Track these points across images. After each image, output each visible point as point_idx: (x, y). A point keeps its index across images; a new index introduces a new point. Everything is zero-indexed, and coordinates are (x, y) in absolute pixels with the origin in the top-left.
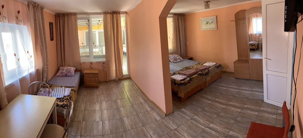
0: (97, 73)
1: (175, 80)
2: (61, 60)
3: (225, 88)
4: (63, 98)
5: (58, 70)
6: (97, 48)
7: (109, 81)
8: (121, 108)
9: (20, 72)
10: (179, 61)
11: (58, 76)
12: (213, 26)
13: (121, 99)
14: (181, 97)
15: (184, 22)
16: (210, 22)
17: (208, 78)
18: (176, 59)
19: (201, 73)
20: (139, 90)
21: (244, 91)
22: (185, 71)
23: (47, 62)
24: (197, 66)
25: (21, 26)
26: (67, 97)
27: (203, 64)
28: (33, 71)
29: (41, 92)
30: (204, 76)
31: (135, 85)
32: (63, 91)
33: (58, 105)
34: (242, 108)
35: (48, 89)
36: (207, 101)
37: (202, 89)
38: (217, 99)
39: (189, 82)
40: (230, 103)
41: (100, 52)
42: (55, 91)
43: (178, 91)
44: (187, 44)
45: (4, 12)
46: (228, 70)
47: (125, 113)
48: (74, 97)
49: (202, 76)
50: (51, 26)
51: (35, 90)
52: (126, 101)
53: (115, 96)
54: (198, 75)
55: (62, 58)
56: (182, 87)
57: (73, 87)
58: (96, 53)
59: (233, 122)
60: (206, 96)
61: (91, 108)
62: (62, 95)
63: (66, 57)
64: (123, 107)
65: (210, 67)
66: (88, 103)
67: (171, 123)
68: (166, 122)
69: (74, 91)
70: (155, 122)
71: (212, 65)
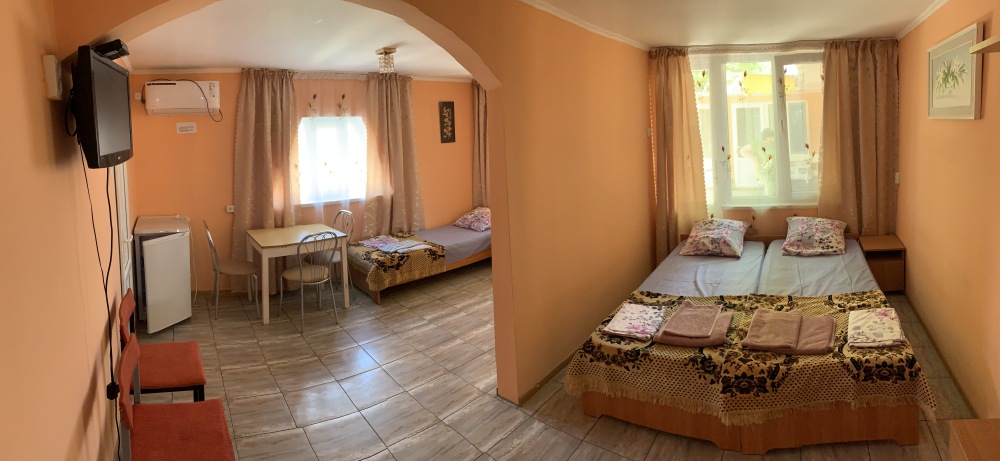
2: (480, 189)
11: (455, 226)
16: (957, 71)
18: (803, 241)
29: (374, 239)
30: (717, 386)
35: (394, 239)
48: (421, 263)
50: (447, 111)
57: (439, 246)
67: (466, 411)
68: (466, 401)
69: (432, 253)
70: (465, 384)
71: (861, 341)
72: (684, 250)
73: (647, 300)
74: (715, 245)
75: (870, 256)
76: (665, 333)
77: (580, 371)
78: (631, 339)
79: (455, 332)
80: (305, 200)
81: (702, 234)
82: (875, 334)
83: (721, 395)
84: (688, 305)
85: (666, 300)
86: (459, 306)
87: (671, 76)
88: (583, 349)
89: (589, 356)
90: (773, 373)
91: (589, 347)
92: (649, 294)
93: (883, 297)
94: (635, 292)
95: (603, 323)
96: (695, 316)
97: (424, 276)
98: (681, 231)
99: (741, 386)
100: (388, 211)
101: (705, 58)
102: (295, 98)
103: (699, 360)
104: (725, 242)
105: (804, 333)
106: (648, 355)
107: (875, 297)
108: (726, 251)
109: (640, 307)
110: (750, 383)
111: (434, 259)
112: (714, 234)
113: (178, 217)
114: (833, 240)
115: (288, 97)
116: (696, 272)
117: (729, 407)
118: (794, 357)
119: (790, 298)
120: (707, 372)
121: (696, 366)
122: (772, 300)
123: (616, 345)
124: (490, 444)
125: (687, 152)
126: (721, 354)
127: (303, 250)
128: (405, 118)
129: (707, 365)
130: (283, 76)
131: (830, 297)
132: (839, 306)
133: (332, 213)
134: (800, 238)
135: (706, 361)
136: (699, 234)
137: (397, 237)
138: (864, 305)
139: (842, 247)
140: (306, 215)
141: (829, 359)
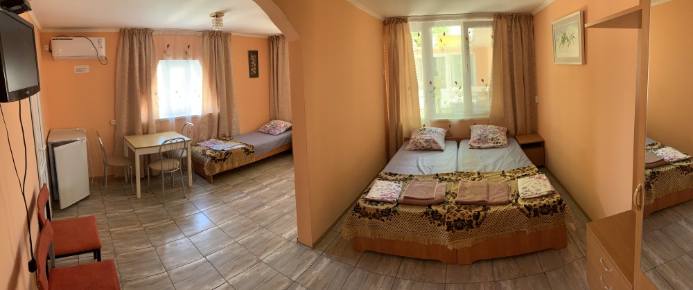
10: (491, 144)
11: (259, 132)
16: (569, 37)
18: (482, 139)
27: (523, 176)
35: (221, 142)
44: (537, 100)
49: (438, 222)
62: (222, 148)
67: (278, 253)
68: (278, 246)
69: (246, 150)
70: (274, 235)
71: (528, 195)
72: (408, 147)
73: (389, 177)
74: (427, 144)
75: (524, 147)
76: (405, 197)
77: (352, 224)
78: (384, 202)
79: (264, 201)
80: (162, 116)
81: (419, 137)
82: (536, 190)
83: (446, 233)
84: (417, 180)
85: (402, 177)
86: (265, 184)
87: (398, 36)
88: (354, 210)
89: (358, 215)
90: (477, 216)
91: (358, 209)
92: (390, 174)
93: (537, 169)
94: (381, 173)
95: (365, 193)
96: (423, 187)
97: (241, 165)
98: (405, 135)
99: (457, 226)
100: (216, 123)
101: (418, 24)
102: (154, 47)
103: (430, 213)
104: (434, 141)
105: (491, 193)
106: (396, 211)
107: (532, 169)
108: (434, 146)
109: (386, 182)
110: (463, 224)
111: (248, 154)
112: (427, 137)
113: (78, 129)
114: (500, 139)
115: (149, 46)
116: (417, 160)
117: (451, 239)
118: (487, 207)
119: (479, 173)
120: (435, 219)
121: (428, 217)
122: (468, 175)
123: (375, 207)
124: (297, 275)
125: (408, 86)
126: (444, 208)
127: (163, 150)
128: (227, 61)
129: (436, 216)
130: (146, 32)
131: (503, 172)
132: (510, 176)
133: (180, 124)
134: (479, 137)
135: (435, 214)
136: (418, 137)
137: (223, 140)
138: (526, 175)
139: (506, 142)
140: (163, 126)
141: (510, 207)
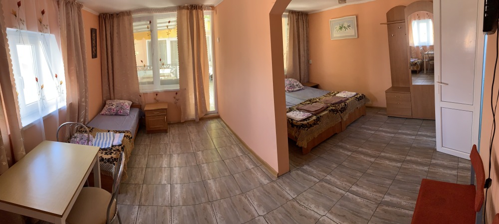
0: (166, 109)
1: (292, 120)
2: (108, 89)
3: (373, 132)
4: (112, 149)
5: (104, 105)
6: (168, 68)
7: (185, 122)
8: (203, 165)
9: (44, 108)
10: (298, 89)
11: (103, 115)
12: (351, 32)
13: (202, 151)
14: (301, 148)
15: (306, 25)
16: (346, 26)
17: (346, 117)
18: (292, 86)
19: (334, 108)
20: (233, 136)
21: (405, 136)
22: (308, 106)
23: (86, 92)
24: (327, 98)
25: (46, 34)
26: (117, 147)
27: (335, 94)
28: (65, 106)
29: (75, 139)
30: (338, 114)
31: (227, 128)
32: (110, 138)
33: (102, 159)
34: (403, 161)
35: (86, 135)
36: (346, 152)
37: (336, 134)
38: (360, 149)
39: (316, 122)
40: (383, 154)
41: (172, 74)
42: (97, 138)
43: (296, 138)
44: (311, 62)
45: (21, 12)
46: (375, 104)
47: (211, 173)
48: (129, 148)
49: (335, 113)
50: (94, 35)
51: (67, 135)
52: (212, 154)
53: (194, 146)
54: (330, 111)
55: (109, 85)
56: (303, 131)
57: (128, 132)
58: (166, 76)
59: (388, 182)
60: (343, 144)
61: (156, 164)
62: (109, 143)
63: (115, 84)
64: (208, 163)
65: (348, 99)
66: (152, 156)
69: (129, 138)
70: (260, 188)
96: (310, 107)
106: (321, 116)
111: (130, 142)
129: (333, 110)
131: (324, 96)
139: (304, 86)
